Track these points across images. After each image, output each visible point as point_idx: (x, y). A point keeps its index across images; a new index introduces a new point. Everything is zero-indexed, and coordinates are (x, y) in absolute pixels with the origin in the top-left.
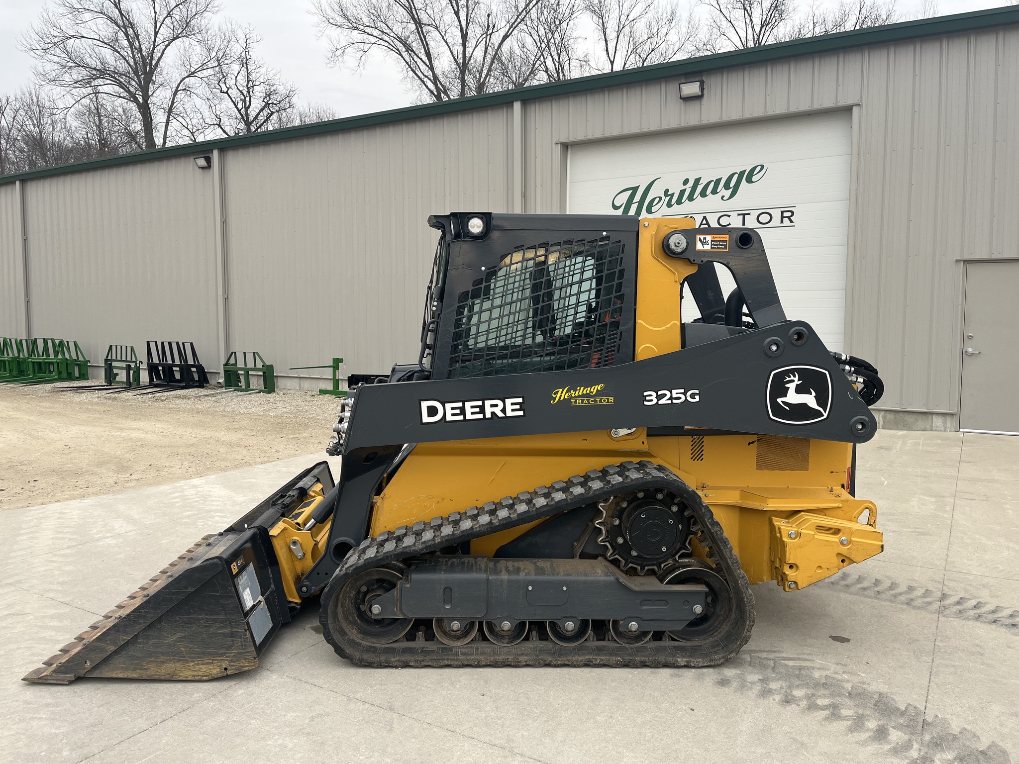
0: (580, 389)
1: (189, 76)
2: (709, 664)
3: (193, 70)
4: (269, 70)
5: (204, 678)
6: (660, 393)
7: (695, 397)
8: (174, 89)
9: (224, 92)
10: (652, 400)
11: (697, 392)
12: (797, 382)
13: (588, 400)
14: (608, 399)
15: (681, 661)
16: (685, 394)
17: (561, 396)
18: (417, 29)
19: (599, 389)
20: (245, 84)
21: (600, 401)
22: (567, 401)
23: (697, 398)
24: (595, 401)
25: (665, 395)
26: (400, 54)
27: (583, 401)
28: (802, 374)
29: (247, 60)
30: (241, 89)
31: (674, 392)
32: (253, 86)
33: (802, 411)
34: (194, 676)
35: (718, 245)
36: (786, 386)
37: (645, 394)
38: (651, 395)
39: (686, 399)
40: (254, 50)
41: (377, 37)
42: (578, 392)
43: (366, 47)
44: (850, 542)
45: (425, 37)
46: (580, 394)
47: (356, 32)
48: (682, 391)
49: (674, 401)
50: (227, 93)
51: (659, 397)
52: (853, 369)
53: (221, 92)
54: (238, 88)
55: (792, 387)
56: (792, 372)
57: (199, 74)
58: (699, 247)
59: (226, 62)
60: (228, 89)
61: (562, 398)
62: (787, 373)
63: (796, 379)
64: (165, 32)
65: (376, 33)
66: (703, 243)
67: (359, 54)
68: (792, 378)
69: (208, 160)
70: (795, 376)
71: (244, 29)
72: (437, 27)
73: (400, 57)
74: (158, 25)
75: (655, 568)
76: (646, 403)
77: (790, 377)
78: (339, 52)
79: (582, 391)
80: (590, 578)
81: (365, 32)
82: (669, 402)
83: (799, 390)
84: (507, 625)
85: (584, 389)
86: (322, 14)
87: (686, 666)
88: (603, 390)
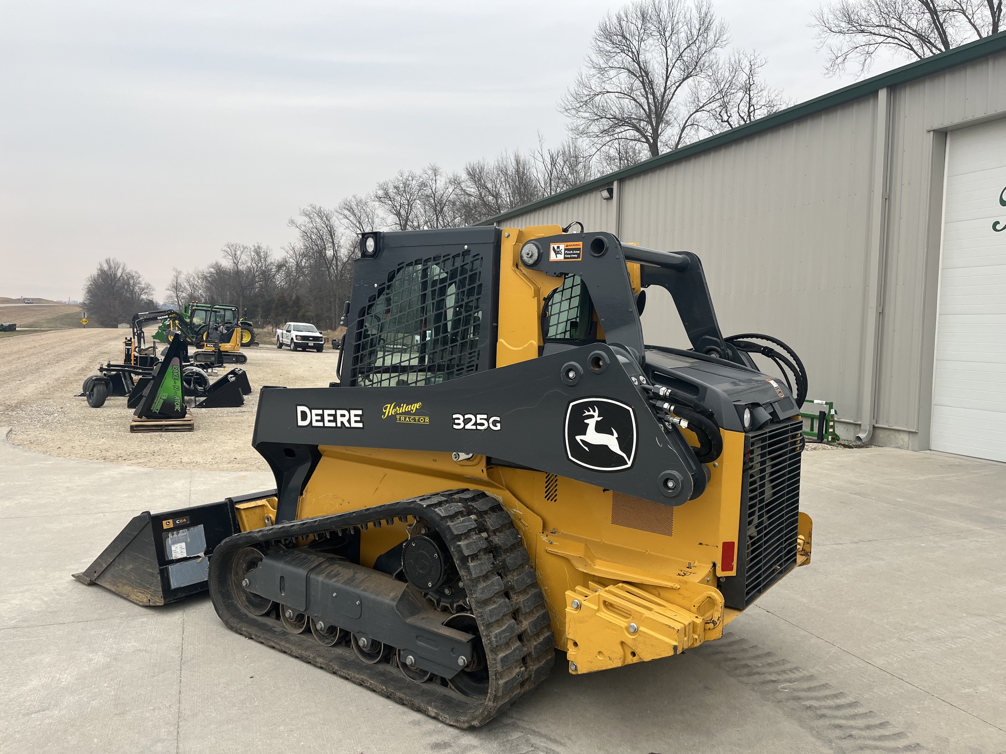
0: (403, 406)
1: (697, 111)
2: (454, 724)
3: (701, 105)
4: (771, 91)
5: (140, 603)
6: (467, 416)
7: (497, 424)
8: (682, 126)
9: (725, 121)
10: (459, 424)
11: (498, 419)
12: (597, 418)
13: (409, 418)
14: (424, 419)
15: (432, 711)
16: (487, 420)
17: (389, 411)
18: (933, 18)
19: (418, 408)
20: (746, 110)
21: (419, 420)
22: (393, 417)
23: (498, 425)
24: (415, 420)
25: (470, 420)
26: (912, 49)
27: (405, 418)
28: (604, 409)
29: (750, 85)
30: (742, 115)
31: (479, 416)
32: (754, 110)
33: (601, 454)
34: (136, 600)
35: (571, 254)
36: (586, 421)
37: (455, 416)
38: (459, 419)
39: (489, 426)
40: (758, 75)
41: (885, 36)
42: (401, 408)
43: (872, 48)
44: (636, 631)
45: (941, 25)
46: (404, 411)
47: (861, 35)
48: (485, 416)
49: (479, 427)
50: (727, 121)
51: (467, 421)
52: (672, 408)
53: (722, 121)
54: (740, 115)
55: (592, 423)
56: (592, 405)
57: (706, 108)
58: (553, 257)
59: (733, 91)
60: (729, 117)
61: (390, 414)
62: (586, 406)
63: (596, 414)
64: (676, 74)
65: (883, 31)
66: (557, 253)
67: (862, 58)
68: (592, 413)
69: (610, 191)
70: (594, 411)
71: (749, 56)
72: (963, 10)
73: (912, 52)
74: (670, 69)
75: (449, 606)
76: (455, 426)
77: (590, 411)
78: (840, 60)
79: (405, 408)
80: (379, 598)
81: (871, 33)
82: (474, 427)
83: (600, 428)
84: (320, 625)
85: (407, 406)
86: (824, 24)
87: (434, 718)
88: (422, 408)
